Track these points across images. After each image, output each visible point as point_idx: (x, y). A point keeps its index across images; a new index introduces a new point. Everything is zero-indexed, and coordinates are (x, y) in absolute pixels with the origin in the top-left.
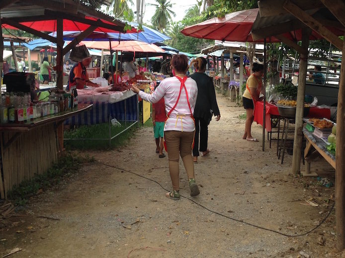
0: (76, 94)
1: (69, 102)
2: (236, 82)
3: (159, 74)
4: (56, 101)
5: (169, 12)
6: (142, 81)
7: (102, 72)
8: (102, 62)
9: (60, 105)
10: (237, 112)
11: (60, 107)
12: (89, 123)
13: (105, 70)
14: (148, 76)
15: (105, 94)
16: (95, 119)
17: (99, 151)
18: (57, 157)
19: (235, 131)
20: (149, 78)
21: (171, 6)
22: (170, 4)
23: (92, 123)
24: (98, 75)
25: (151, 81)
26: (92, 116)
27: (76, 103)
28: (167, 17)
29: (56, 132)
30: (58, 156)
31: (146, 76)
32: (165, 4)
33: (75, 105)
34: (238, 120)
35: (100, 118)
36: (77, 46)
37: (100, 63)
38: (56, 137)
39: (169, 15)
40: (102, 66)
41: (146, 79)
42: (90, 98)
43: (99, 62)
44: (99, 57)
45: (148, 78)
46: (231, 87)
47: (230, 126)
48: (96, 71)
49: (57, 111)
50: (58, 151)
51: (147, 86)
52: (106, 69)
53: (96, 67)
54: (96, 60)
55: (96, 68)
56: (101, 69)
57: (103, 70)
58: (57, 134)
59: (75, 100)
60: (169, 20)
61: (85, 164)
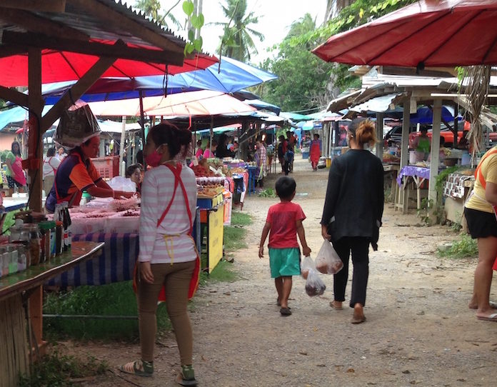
0: (67, 221)
1: (52, 242)
2: (419, 169)
3: (234, 161)
4: (24, 242)
5: (250, 34)
6: (205, 179)
7: (123, 164)
8: (122, 144)
9: (32, 251)
10: (426, 239)
11: (33, 255)
12: (97, 282)
13: (129, 160)
14: (217, 166)
15: (130, 214)
16: (108, 272)
17: (117, 345)
18: (28, 362)
19: (438, 292)
20: (219, 171)
21: (255, 21)
22: (254, 17)
23: (103, 281)
24: (116, 173)
25: (223, 177)
26: (102, 266)
27: (68, 241)
28: (247, 45)
29: (25, 306)
30: (30, 359)
31: (211, 168)
32: (244, 18)
33: (66, 248)
34: (435, 262)
35: (120, 271)
36: (70, 109)
37: (119, 147)
38: (27, 318)
39: (250, 40)
40: (122, 151)
41: (212, 174)
42: (98, 224)
43: (117, 145)
44: (117, 135)
45: (216, 172)
46: (405, 181)
47: (418, 276)
48: (111, 163)
49: (25, 266)
50: (30, 348)
51: (219, 189)
52: (129, 157)
53: (111, 155)
54: (112, 142)
55: (111, 158)
56: (121, 159)
57: (125, 159)
58: (29, 312)
59: (66, 236)
60: (251, 50)
61: (86, 379)
